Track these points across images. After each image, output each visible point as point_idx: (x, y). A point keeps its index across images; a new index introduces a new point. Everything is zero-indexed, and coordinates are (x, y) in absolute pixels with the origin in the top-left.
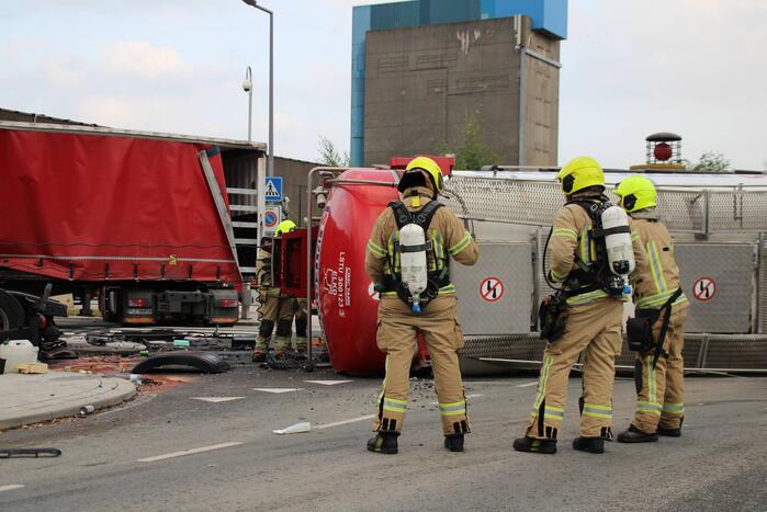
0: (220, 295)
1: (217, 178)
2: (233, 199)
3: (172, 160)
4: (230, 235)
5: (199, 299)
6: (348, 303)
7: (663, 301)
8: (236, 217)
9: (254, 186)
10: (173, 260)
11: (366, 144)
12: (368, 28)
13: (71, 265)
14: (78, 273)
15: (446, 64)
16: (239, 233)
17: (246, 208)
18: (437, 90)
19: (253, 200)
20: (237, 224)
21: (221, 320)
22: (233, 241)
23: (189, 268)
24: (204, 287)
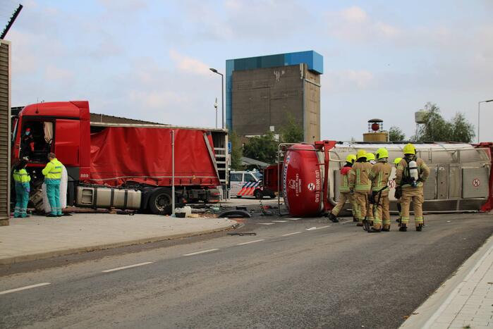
0: (213, 191)
1: (210, 144)
2: (216, 152)
3: (194, 137)
4: (216, 166)
5: (204, 193)
6: (300, 191)
7: (379, 189)
8: (218, 159)
9: (223, 147)
10: (194, 177)
11: (233, 122)
12: (233, 70)
13: (157, 180)
14: (160, 183)
15: (269, 86)
16: (219, 166)
17: (222, 156)
18: (266, 97)
19: (224, 152)
20: (218, 162)
21: (213, 201)
22: (217, 169)
23: (201, 180)
24: (206, 187)
